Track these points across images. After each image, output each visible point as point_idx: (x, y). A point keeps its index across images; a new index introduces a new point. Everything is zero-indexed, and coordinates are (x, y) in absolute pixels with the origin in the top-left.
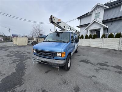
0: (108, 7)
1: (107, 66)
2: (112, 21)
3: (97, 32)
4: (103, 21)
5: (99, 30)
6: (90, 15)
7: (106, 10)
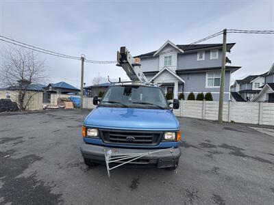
0: (183, 52)
1: (214, 146)
2: (188, 74)
3: (168, 88)
4: (177, 71)
5: (173, 84)
6: (158, 56)
7: (180, 55)
